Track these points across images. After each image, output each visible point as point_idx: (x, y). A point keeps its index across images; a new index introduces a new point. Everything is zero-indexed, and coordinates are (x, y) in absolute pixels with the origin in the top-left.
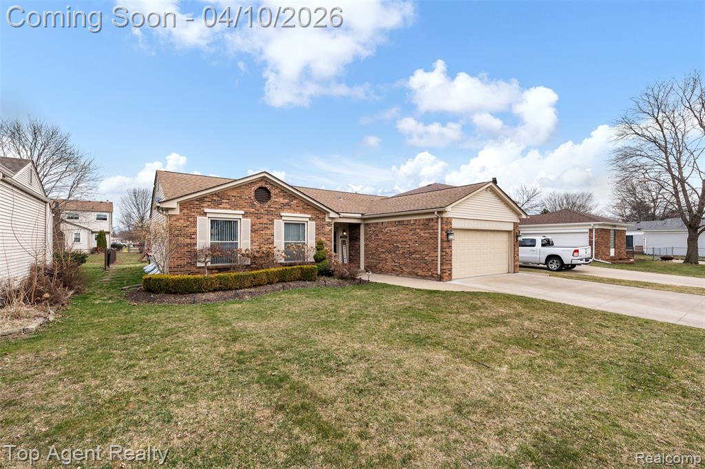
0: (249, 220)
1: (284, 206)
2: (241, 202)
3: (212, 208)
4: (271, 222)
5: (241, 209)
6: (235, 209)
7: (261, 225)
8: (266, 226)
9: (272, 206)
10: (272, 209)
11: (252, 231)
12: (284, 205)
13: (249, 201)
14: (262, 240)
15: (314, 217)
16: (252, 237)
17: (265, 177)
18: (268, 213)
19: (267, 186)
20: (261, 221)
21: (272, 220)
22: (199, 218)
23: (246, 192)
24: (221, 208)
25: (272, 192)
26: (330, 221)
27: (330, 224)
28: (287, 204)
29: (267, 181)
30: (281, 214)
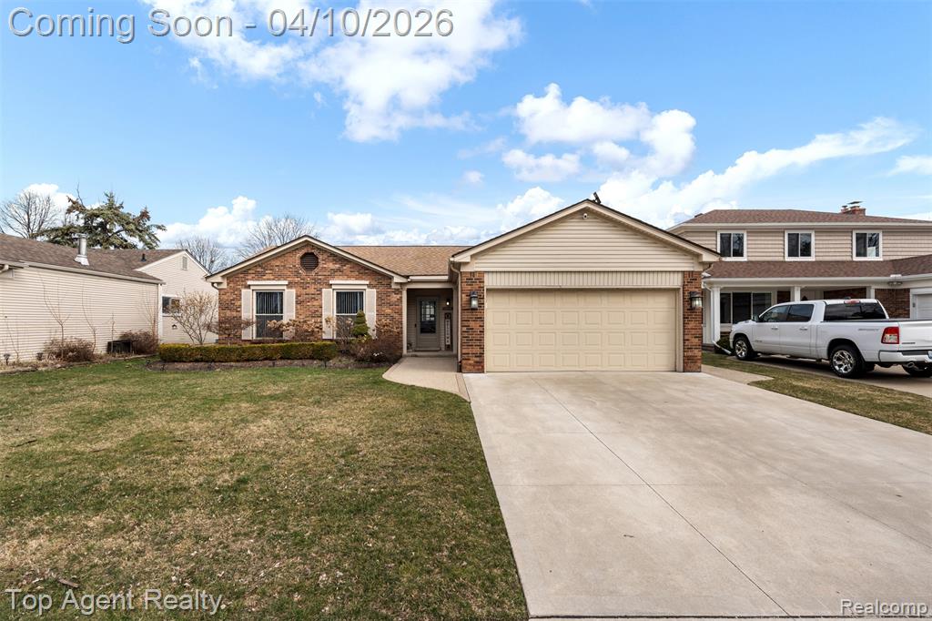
0: (293, 291)
1: (333, 273)
2: (285, 272)
3: (256, 280)
4: (318, 292)
5: (285, 279)
6: (279, 280)
7: (307, 296)
8: (313, 296)
9: (320, 273)
10: (320, 277)
11: (297, 303)
12: (335, 271)
13: (294, 270)
14: (308, 313)
15: (374, 283)
16: (297, 309)
17: (306, 241)
18: (316, 281)
19: (312, 251)
20: (307, 291)
21: (320, 290)
22: (244, 291)
23: (290, 260)
24: (264, 280)
25: (320, 257)
26: (398, 287)
27: (398, 292)
28: (339, 270)
29: (313, 246)
30: (331, 282)
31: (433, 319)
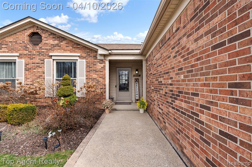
0: (23, 60)
2: (17, 46)
4: (42, 62)
5: (16, 52)
6: (12, 52)
7: (33, 65)
8: (38, 65)
9: (43, 48)
10: (43, 50)
11: (26, 70)
12: (54, 46)
13: (23, 45)
14: (34, 77)
15: (84, 55)
16: (25, 75)
17: (30, 21)
18: (40, 53)
19: (38, 31)
20: (34, 61)
21: (43, 60)
23: (21, 37)
24: (1, 52)
25: (43, 35)
26: (102, 58)
27: (102, 61)
28: (57, 45)
29: (38, 27)
30: (51, 54)
31: (126, 82)
